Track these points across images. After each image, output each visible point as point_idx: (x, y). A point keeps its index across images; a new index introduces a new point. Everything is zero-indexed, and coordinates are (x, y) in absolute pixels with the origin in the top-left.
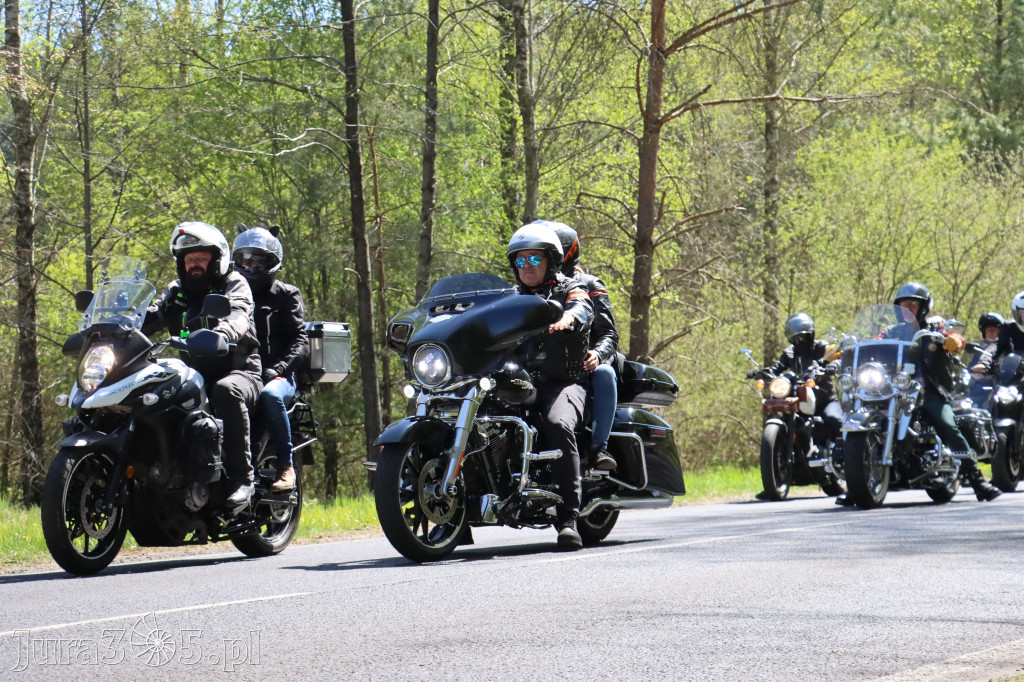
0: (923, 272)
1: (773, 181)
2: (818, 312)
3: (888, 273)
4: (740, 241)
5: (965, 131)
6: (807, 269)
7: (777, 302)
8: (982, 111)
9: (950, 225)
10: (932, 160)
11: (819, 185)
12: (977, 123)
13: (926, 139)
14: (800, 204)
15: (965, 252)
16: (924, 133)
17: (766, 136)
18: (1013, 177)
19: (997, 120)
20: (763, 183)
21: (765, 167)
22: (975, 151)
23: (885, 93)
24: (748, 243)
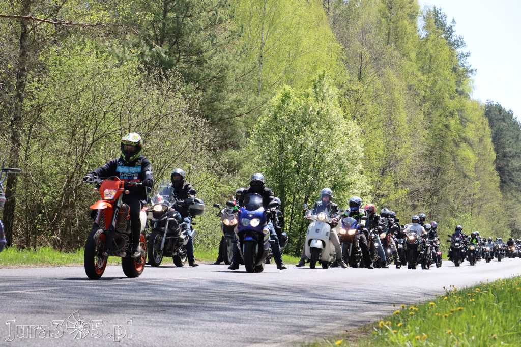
0: (111, 136)
1: (24, 69)
2: (44, 153)
3: (89, 134)
5: (143, 54)
6: (40, 126)
7: (20, 145)
8: (154, 44)
9: (130, 109)
10: (122, 68)
11: (51, 74)
12: (150, 49)
13: (120, 55)
14: (40, 85)
15: (137, 126)
16: (119, 52)
17: (20, 40)
18: (169, 85)
19: (162, 50)
20: (17, 70)
21: (19, 60)
22: (149, 67)
23: (97, 25)
24: (4, 105)
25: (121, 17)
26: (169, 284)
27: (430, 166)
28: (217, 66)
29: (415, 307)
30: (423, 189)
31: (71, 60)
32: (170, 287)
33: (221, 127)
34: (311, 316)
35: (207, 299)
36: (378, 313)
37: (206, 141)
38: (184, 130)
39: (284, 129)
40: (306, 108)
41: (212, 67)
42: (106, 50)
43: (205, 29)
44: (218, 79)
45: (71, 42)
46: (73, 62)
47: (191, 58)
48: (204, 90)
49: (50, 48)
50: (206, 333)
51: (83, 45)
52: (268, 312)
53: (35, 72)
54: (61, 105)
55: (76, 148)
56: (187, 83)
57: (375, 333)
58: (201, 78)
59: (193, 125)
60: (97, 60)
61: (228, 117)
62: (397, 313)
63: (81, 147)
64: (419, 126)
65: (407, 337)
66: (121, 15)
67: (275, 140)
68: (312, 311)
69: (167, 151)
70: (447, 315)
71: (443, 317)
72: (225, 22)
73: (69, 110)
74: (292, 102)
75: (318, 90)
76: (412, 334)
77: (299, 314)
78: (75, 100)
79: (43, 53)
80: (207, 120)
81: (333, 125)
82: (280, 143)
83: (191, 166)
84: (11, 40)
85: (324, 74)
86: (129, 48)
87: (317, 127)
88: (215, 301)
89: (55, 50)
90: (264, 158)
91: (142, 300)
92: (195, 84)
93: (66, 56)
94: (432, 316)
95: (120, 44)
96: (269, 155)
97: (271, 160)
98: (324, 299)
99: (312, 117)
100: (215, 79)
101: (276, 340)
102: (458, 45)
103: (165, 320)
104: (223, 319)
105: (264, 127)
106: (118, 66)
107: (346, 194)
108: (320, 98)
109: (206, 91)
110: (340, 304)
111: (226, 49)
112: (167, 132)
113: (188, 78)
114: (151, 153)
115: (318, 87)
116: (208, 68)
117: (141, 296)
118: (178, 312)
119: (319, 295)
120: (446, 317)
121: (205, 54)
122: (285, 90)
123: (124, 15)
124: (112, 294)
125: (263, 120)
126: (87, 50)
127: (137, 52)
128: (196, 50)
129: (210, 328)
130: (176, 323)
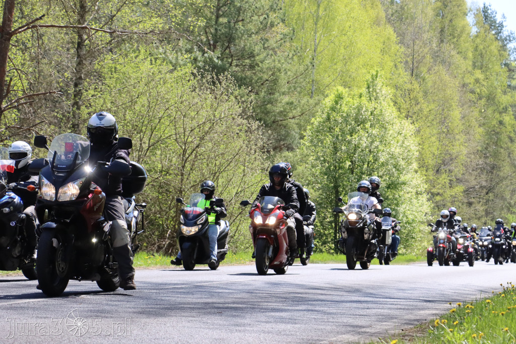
0: (166, 140)
1: (80, 78)
3: (146, 140)
4: (57, 113)
5: (195, 59)
8: (206, 49)
9: (184, 114)
10: (175, 74)
11: (107, 82)
12: (203, 55)
13: (174, 61)
14: (96, 93)
15: (192, 131)
16: (173, 58)
17: (77, 50)
18: (222, 89)
19: (214, 55)
20: (74, 79)
21: (76, 69)
22: (202, 72)
23: (151, 32)
24: (62, 114)
25: (173, 24)
26: (225, 286)
27: (486, 163)
28: (269, 69)
29: (471, 304)
30: (479, 186)
31: (126, 68)
32: (226, 289)
33: (275, 129)
34: (366, 316)
35: (263, 301)
36: (434, 312)
37: (260, 143)
38: (238, 134)
39: (337, 129)
40: (359, 108)
41: (265, 70)
42: (160, 56)
43: (256, 33)
44: (271, 82)
45: (126, 49)
46: (128, 69)
47: (244, 62)
48: (257, 93)
49: (105, 56)
50: (262, 335)
51: (137, 52)
52: (325, 313)
53: (91, 80)
54: (117, 111)
55: (133, 153)
56: (240, 87)
57: (431, 331)
58: (253, 81)
59: (246, 128)
60: (152, 66)
61: (281, 119)
62: (453, 311)
63: (137, 152)
64: (474, 123)
65: (464, 336)
66: (174, 22)
67: (329, 141)
68: (367, 310)
69: (221, 154)
70: (504, 313)
71: (500, 314)
72: (277, 25)
73: (125, 117)
74: (345, 102)
75: (371, 90)
76: (468, 332)
77: (355, 314)
78: (131, 106)
79: (99, 61)
80: (260, 122)
81: (387, 124)
82: (334, 144)
83: (246, 168)
84: (68, 50)
85: (377, 74)
86: (182, 54)
87: (371, 127)
88: (271, 302)
89: (110, 58)
90: (318, 159)
91: (199, 303)
92: (248, 88)
93: (121, 64)
94: (489, 314)
95: (173, 50)
96: (322, 156)
97: (325, 161)
98: (380, 298)
99: (366, 117)
100: (268, 82)
101: (331, 341)
102: (510, 41)
103: (221, 322)
104: (279, 320)
105: (317, 128)
106: (171, 71)
107: (401, 193)
108: (373, 98)
109: (258, 94)
110: (396, 303)
111: (278, 52)
112: (221, 136)
113: (241, 82)
114: (206, 157)
115: (371, 87)
116: (260, 71)
117: (198, 298)
118: (234, 314)
119: (375, 294)
120: (503, 314)
121: (257, 58)
122: (337, 91)
123: (177, 21)
124: (169, 296)
125: (316, 121)
126: (141, 57)
127: (190, 58)
128: (248, 54)
129: (266, 330)
130: (232, 325)
